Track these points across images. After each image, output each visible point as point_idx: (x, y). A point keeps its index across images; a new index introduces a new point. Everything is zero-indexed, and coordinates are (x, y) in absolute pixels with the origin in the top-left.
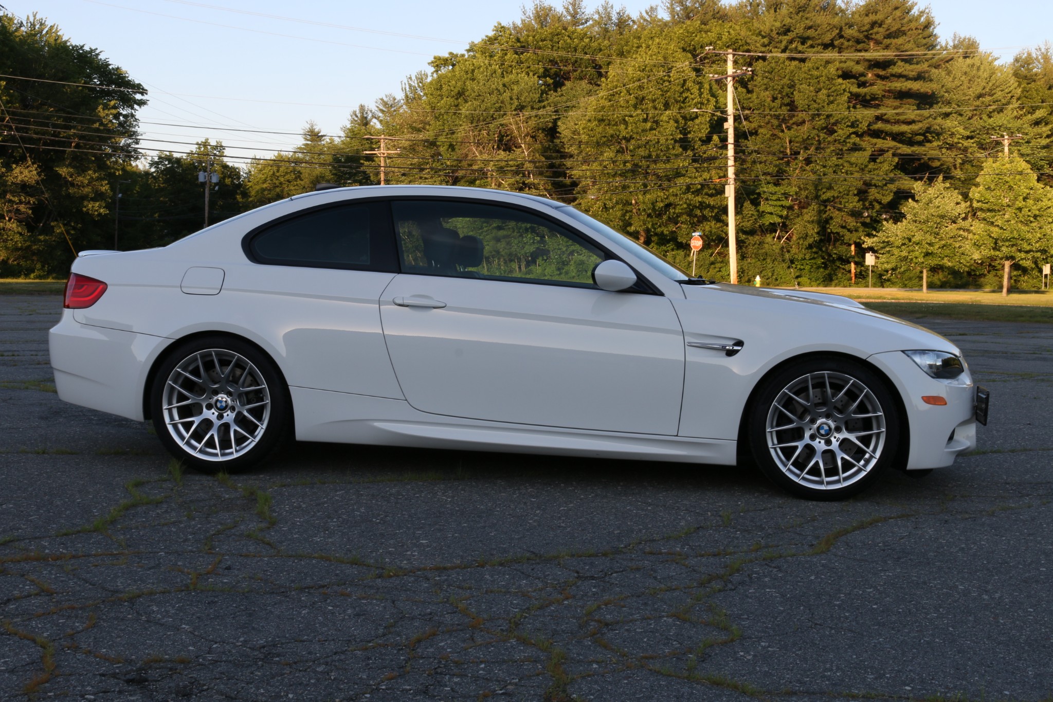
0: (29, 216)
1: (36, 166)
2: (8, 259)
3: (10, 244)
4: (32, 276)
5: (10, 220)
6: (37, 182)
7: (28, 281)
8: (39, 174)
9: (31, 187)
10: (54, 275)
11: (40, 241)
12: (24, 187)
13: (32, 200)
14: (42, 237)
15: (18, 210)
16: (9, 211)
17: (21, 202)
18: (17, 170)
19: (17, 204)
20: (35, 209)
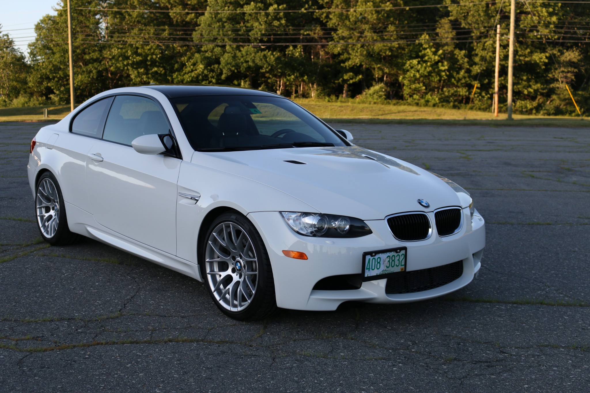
0: (572, 80)
1: (578, 51)
2: (560, 105)
3: (562, 96)
4: (573, 114)
5: (562, 82)
6: (579, 60)
7: (570, 117)
8: (579, 55)
9: (574, 63)
10: (587, 114)
11: (579, 94)
12: (571, 64)
13: (576, 70)
14: (580, 93)
15: (566, 77)
16: (561, 77)
17: (568, 72)
18: (567, 54)
19: (566, 72)
20: (577, 75)
